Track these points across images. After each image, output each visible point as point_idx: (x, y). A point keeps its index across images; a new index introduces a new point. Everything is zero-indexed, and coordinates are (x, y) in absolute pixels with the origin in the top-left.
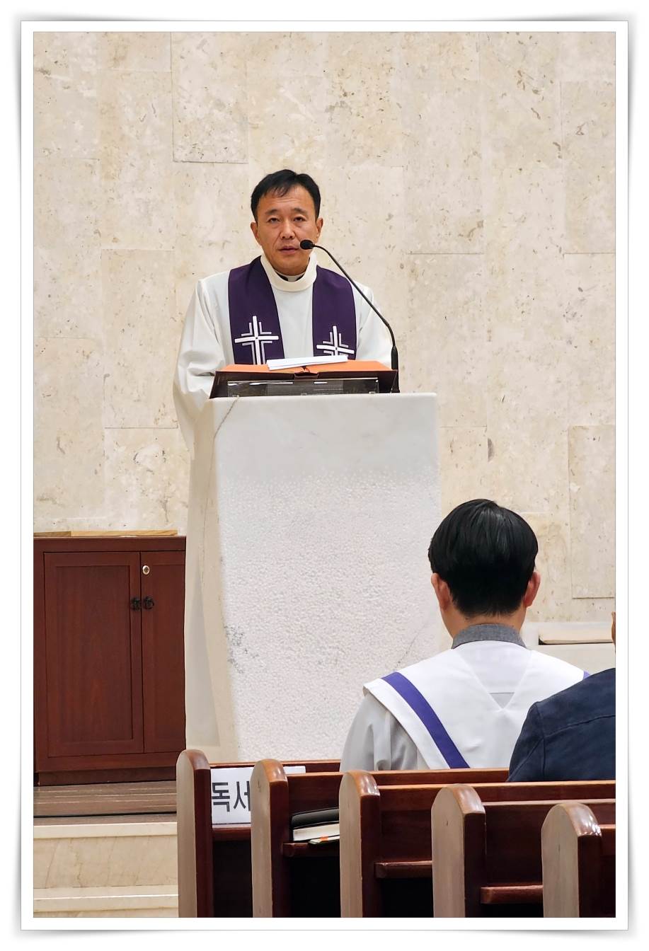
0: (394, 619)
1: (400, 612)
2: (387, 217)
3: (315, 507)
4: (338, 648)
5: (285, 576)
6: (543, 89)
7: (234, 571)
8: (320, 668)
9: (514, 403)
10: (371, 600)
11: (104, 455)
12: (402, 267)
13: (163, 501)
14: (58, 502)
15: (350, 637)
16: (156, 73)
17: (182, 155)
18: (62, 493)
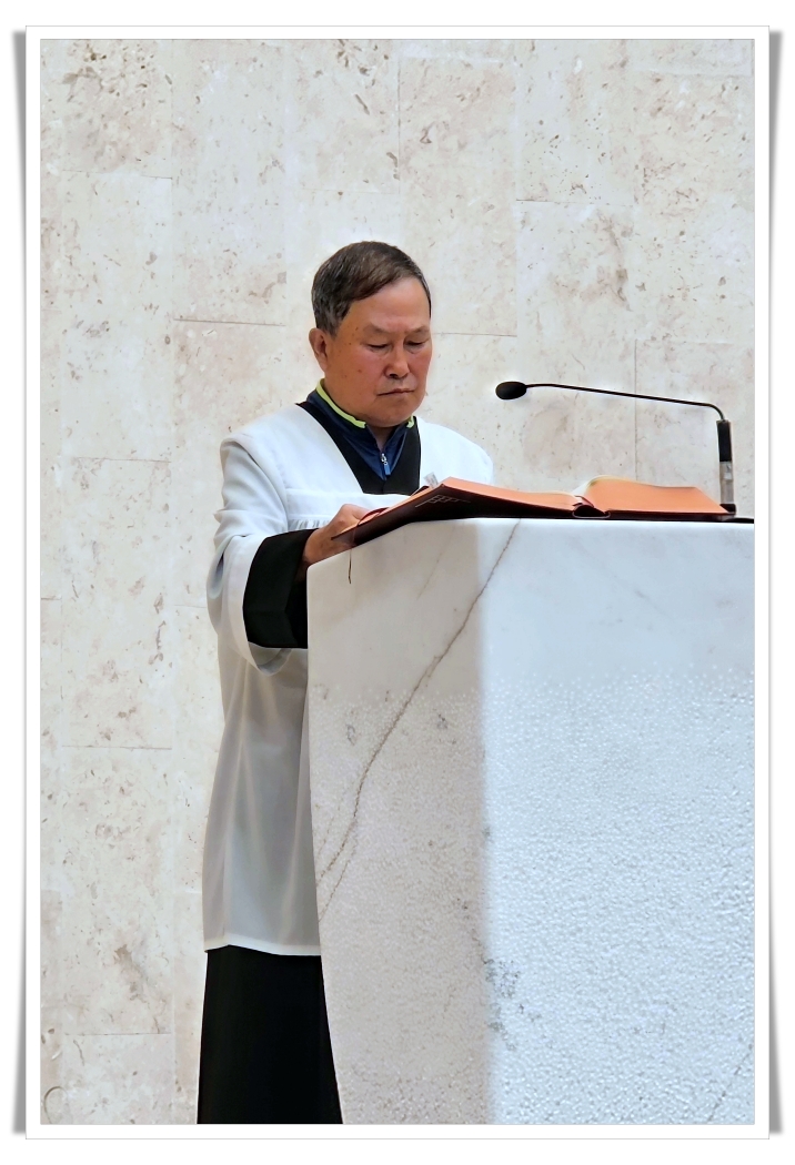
2: (148, 259)
4: (667, 1003)
5: (589, 865)
6: (373, 67)
7: (507, 854)
12: (167, 341)
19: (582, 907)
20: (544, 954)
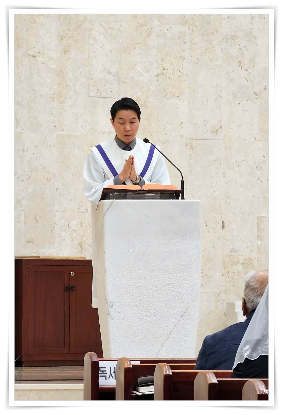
0: (179, 298)
1: (182, 295)
2: (181, 123)
3: (147, 248)
4: (155, 310)
5: (133, 278)
6: (250, 69)
8: (147, 318)
9: (234, 205)
10: (170, 289)
11: (55, 223)
12: (187, 145)
13: (80, 244)
14: (35, 243)
15: (161, 305)
16: (82, 58)
17: (92, 94)
18: (37, 239)
19: (131, 287)
20: (121, 298)
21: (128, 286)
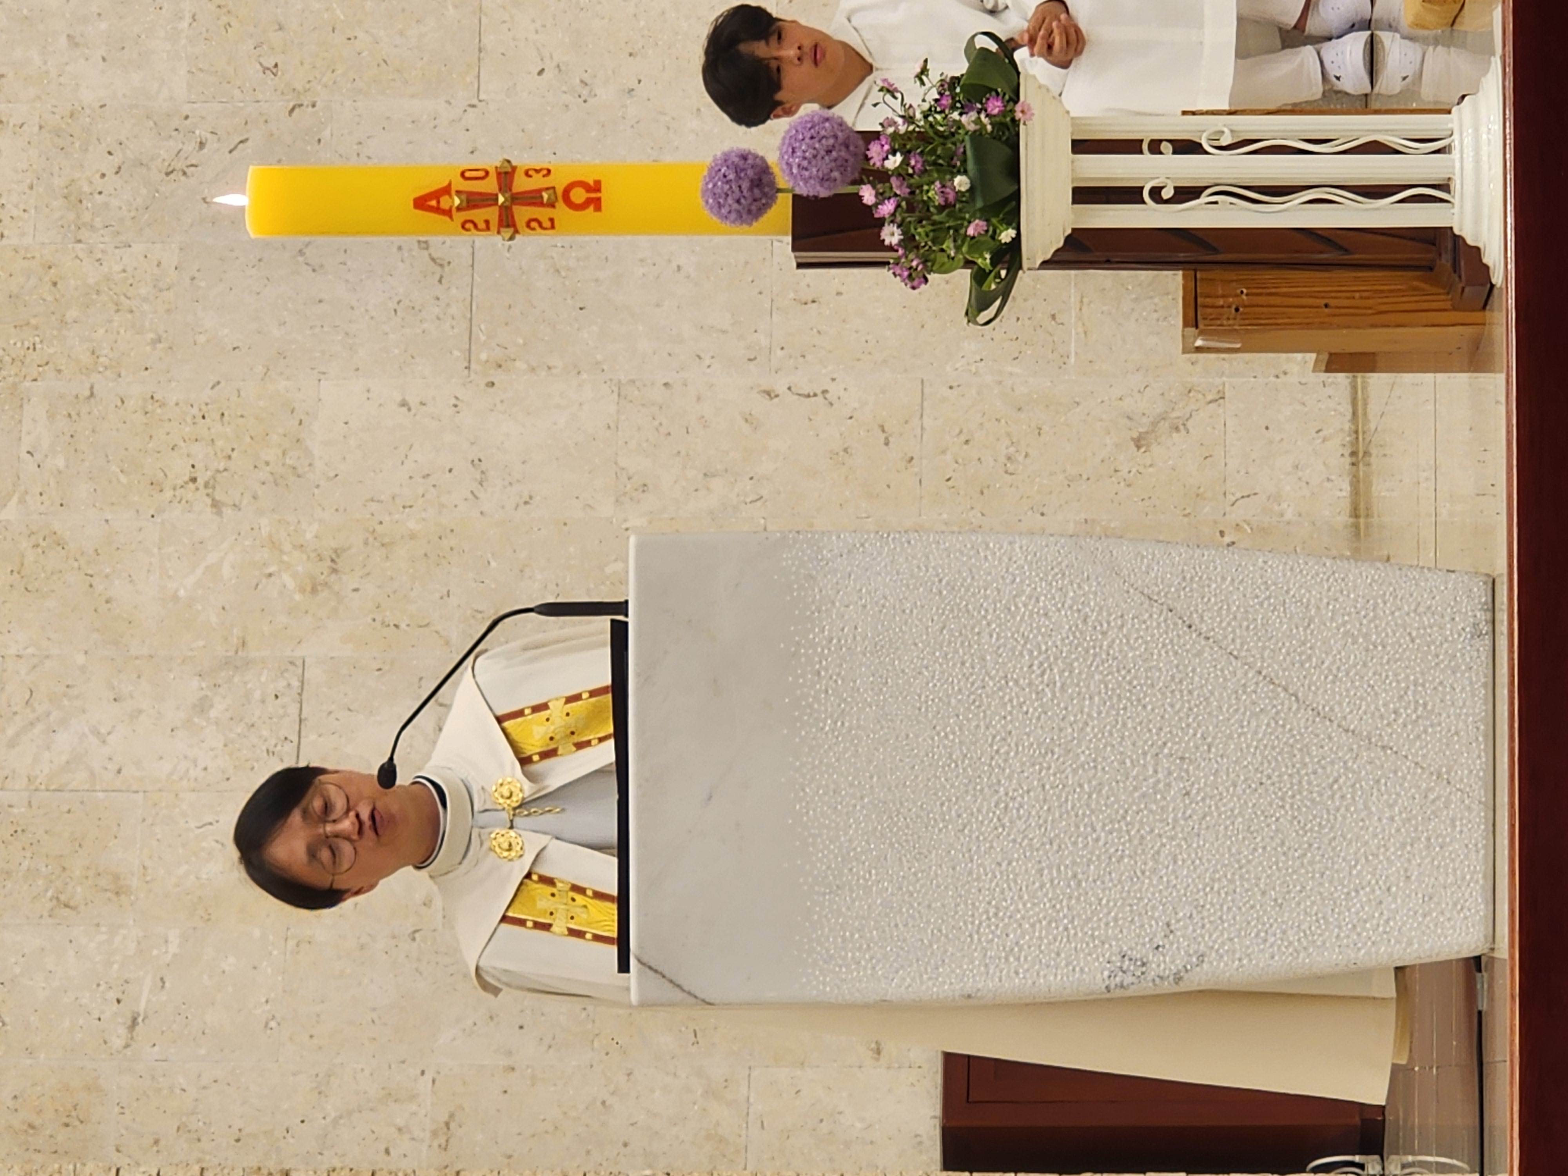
0: (1099, 637)
1: (1085, 621)
3: (862, 798)
4: (1157, 755)
5: (1004, 865)
7: (991, 971)
8: (1198, 793)
10: (1058, 684)
15: (1135, 728)
19: (1050, 873)
20: (1100, 920)
21: (1042, 887)
